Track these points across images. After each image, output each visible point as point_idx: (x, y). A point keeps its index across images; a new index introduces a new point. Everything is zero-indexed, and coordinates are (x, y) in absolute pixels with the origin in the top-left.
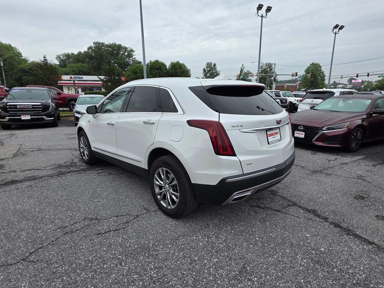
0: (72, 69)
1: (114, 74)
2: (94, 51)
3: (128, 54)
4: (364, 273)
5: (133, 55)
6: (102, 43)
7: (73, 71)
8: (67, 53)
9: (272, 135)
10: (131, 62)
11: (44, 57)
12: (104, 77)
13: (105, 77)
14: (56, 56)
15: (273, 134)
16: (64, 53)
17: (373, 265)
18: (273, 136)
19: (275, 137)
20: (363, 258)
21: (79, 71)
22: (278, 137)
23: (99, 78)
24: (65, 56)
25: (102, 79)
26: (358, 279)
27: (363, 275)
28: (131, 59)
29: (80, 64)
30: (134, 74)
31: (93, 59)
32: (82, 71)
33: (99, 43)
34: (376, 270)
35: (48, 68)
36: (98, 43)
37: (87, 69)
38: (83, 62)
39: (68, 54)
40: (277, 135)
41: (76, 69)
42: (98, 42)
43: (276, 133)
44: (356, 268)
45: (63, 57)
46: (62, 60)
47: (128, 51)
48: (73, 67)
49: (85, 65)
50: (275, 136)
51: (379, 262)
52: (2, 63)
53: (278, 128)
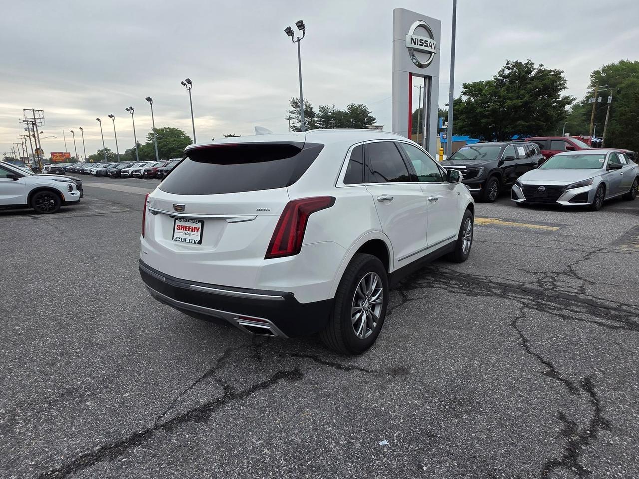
4: (20, 433)
9: (183, 228)
15: (186, 228)
17: (23, 449)
18: (184, 231)
19: (189, 234)
20: (44, 443)
22: (196, 236)
26: (19, 423)
27: (18, 430)
34: (13, 449)
40: (195, 233)
43: (194, 229)
44: (35, 427)
50: (189, 232)
51: (23, 461)
52: (610, 98)
53: (199, 221)
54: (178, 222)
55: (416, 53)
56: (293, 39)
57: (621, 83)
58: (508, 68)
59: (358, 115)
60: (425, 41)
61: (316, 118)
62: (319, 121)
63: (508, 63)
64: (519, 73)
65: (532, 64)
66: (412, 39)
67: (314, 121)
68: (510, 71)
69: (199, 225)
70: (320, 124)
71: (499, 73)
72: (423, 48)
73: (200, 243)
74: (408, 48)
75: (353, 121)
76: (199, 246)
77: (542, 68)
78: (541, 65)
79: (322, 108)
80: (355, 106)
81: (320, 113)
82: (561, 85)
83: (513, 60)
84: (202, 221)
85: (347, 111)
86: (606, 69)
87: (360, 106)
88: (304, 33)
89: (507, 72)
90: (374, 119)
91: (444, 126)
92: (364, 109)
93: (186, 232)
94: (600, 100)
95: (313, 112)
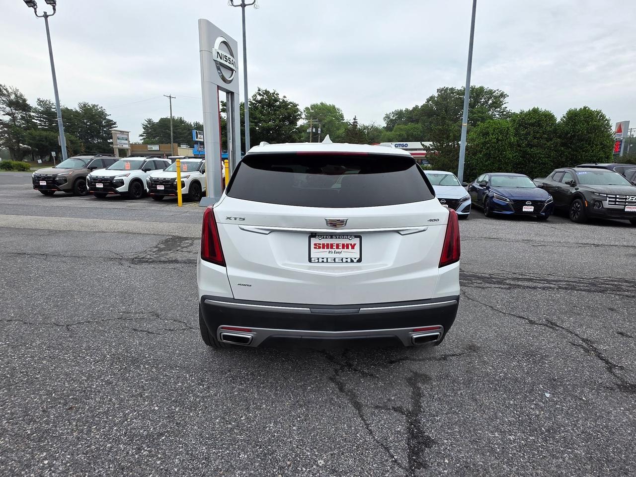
0: (399, 133)
1: (448, 138)
2: (437, 103)
3: (493, 103)
5: (504, 103)
6: (452, 89)
7: (400, 136)
8: (399, 110)
9: (327, 246)
10: (497, 116)
11: (355, 119)
12: (431, 143)
13: (433, 143)
14: (384, 116)
15: (332, 246)
16: (396, 111)
18: (330, 250)
19: (340, 253)
21: (408, 136)
22: (354, 254)
23: (423, 145)
24: (396, 114)
25: (426, 146)
28: (499, 109)
29: (410, 125)
30: (483, 135)
31: (432, 115)
32: (412, 135)
33: (447, 88)
35: (357, 134)
36: (444, 90)
37: (419, 133)
38: (417, 121)
39: (401, 111)
40: (349, 250)
41: (404, 133)
42: (445, 87)
43: (345, 246)
45: (394, 116)
46: (392, 120)
47: (496, 97)
48: (401, 129)
49: (419, 126)
50: (338, 250)
52: (319, 129)
53: (356, 237)
54: (314, 241)
55: (222, 69)
56: (36, 12)
57: (324, 119)
58: (260, 94)
59: (93, 116)
60: (229, 58)
61: (33, 112)
62: (38, 117)
63: (259, 90)
64: (270, 101)
65: (277, 94)
66: (218, 53)
67: (30, 116)
68: (261, 97)
69: (356, 241)
70: (40, 121)
71: (253, 97)
72: (227, 64)
73: (360, 260)
74: (215, 60)
75: (87, 122)
76: (359, 264)
77: (285, 99)
78: (285, 97)
79: (42, 102)
80: (89, 106)
81: (39, 107)
82: (299, 115)
83: (263, 88)
84: (358, 236)
85: (78, 110)
86: (313, 107)
87: (94, 106)
88: (54, 9)
89: (259, 98)
90: (115, 123)
91: (197, 138)
92: (100, 110)
93: (333, 250)
94: (314, 131)
95: (28, 105)
